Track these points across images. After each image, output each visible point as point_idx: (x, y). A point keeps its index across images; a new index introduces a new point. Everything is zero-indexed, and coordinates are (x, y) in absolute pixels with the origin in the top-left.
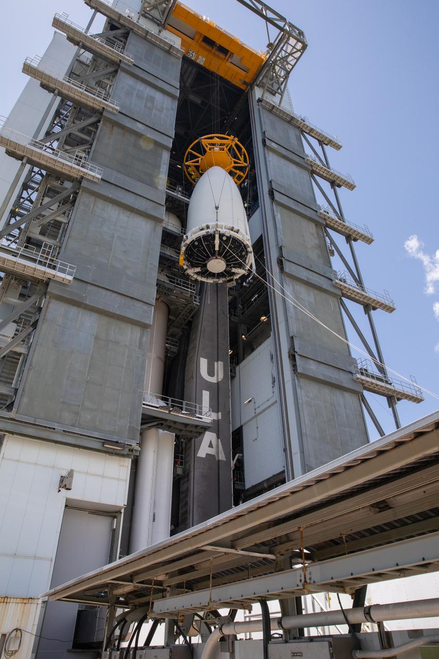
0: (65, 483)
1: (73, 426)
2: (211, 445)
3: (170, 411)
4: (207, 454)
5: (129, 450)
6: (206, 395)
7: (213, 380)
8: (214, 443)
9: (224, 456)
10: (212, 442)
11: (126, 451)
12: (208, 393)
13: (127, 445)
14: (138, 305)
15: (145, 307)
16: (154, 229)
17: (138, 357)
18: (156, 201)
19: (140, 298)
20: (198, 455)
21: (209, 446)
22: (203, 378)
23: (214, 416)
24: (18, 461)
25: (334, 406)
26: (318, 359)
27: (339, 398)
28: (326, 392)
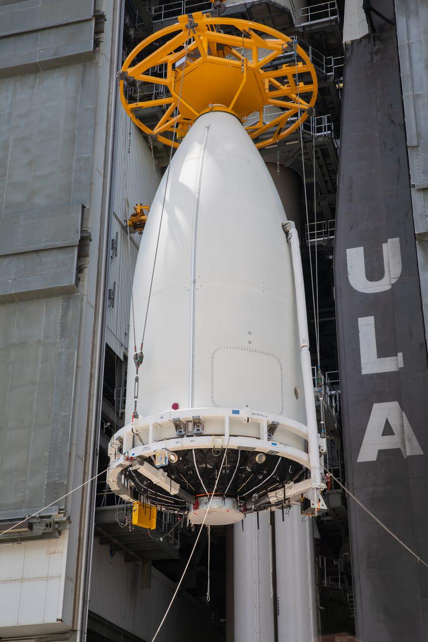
2: (388, 430)
4: (380, 452)
5: (47, 526)
6: (367, 327)
8: (395, 424)
9: (416, 443)
10: (391, 423)
11: (39, 529)
12: (371, 320)
13: (42, 517)
14: (49, 259)
15: (61, 256)
16: (83, 83)
17: (60, 354)
18: (76, 20)
19: (49, 244)
20: (359, 460)
21: (383, 435)
22: (356, 291)
23: (391, 365)
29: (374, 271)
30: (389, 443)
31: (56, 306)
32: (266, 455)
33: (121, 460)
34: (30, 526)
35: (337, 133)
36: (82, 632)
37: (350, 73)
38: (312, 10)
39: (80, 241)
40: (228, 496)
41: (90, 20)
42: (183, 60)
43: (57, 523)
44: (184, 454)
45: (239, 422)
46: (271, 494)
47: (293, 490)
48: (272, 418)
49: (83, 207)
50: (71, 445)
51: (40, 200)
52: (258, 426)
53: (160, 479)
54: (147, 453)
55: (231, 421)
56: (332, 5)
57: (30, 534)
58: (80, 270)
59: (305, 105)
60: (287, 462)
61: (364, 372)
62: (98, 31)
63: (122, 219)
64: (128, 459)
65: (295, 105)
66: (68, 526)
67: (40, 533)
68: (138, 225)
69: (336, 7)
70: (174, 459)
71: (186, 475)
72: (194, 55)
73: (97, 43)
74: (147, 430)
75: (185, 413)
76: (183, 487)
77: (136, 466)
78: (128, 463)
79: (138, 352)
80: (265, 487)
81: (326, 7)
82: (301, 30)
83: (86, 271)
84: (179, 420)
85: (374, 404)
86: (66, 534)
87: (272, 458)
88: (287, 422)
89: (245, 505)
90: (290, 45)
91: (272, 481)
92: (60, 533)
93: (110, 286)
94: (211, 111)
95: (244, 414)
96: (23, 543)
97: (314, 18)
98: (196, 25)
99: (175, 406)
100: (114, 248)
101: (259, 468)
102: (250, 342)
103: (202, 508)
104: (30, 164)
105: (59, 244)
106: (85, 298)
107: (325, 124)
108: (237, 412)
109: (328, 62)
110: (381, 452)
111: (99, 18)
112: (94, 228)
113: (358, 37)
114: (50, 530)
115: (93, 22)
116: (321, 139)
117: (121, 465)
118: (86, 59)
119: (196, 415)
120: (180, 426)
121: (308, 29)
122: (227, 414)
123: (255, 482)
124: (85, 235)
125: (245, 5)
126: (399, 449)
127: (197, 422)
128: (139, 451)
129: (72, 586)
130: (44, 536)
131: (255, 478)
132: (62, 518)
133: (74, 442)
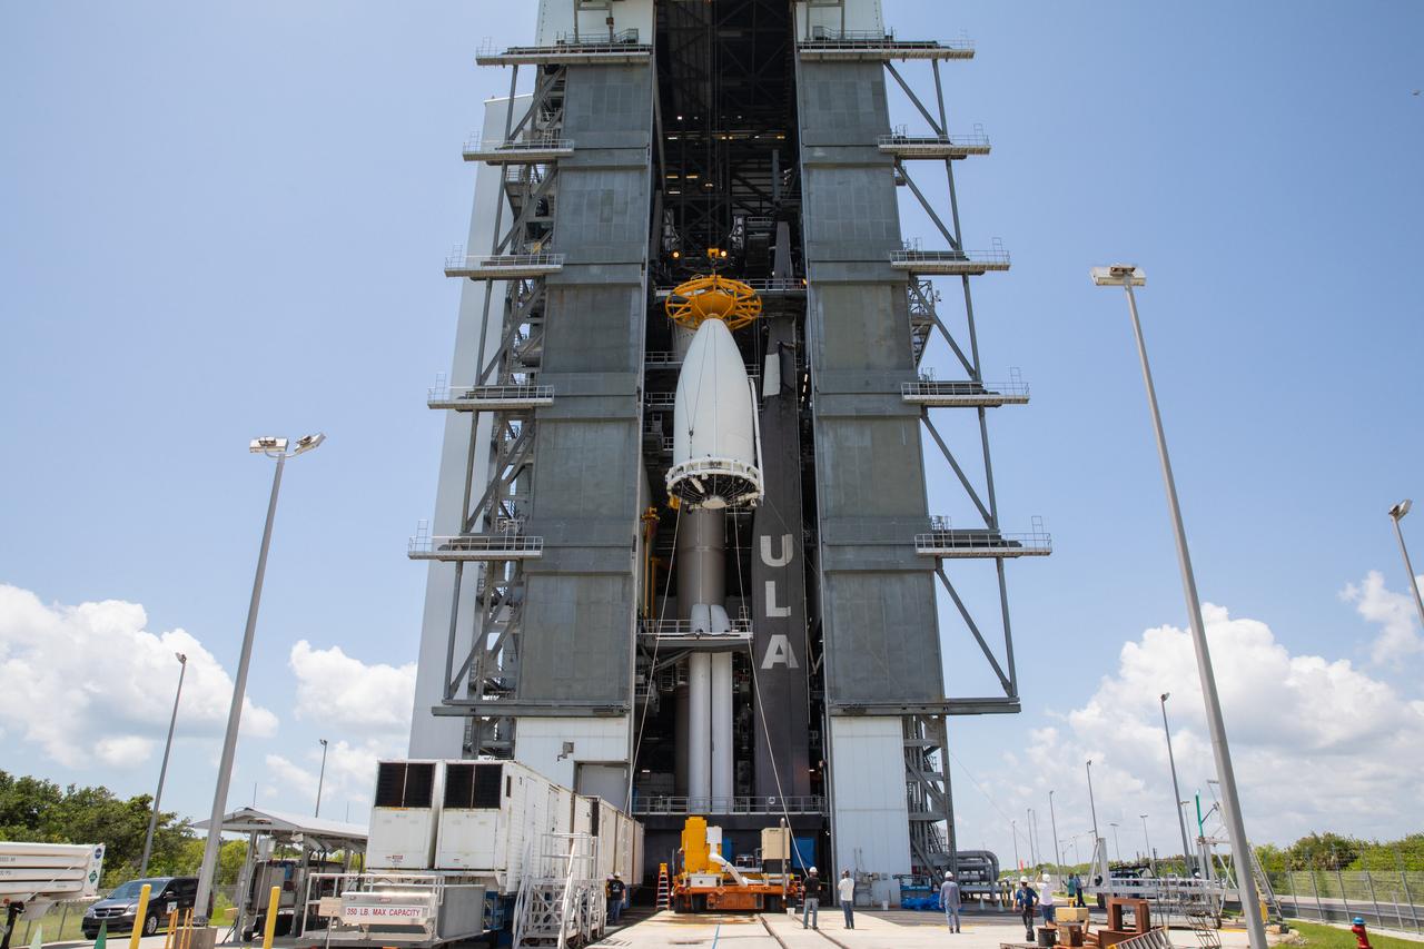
0: (569, 747)
1: (567, 699)
2: (779, 652)
3: (698, 636)
6: (770, 587)
7: (780, 563)
8: (783, 648)
9: (795, 662)
10: (781, 647)
12: (773, 583)
20: (763, 667)
21: (777, 654)
22: (765, 563)
23: (783, 612)
24: (530, 737)
25: (885, 600)
26: (860, 542)
27: (895, 587)
28: (874, 583)
29: (776, 553)
30: (780, 659)
44: (710, 476)
54: (697, 473)
61: (767, 610)
66: (629, 711)
70: (707, 477)
71: (709, 485)
85: (773, 636)
86: (627, 715)
105: (621, 544)
106: (635, 577)
110: (775, 663)
113: (772, 394)
120: (711, 464)
124: (634, 538)
126: (785, 663)
128: (693, 473)
130: (618, 716)
132: (628, 707)
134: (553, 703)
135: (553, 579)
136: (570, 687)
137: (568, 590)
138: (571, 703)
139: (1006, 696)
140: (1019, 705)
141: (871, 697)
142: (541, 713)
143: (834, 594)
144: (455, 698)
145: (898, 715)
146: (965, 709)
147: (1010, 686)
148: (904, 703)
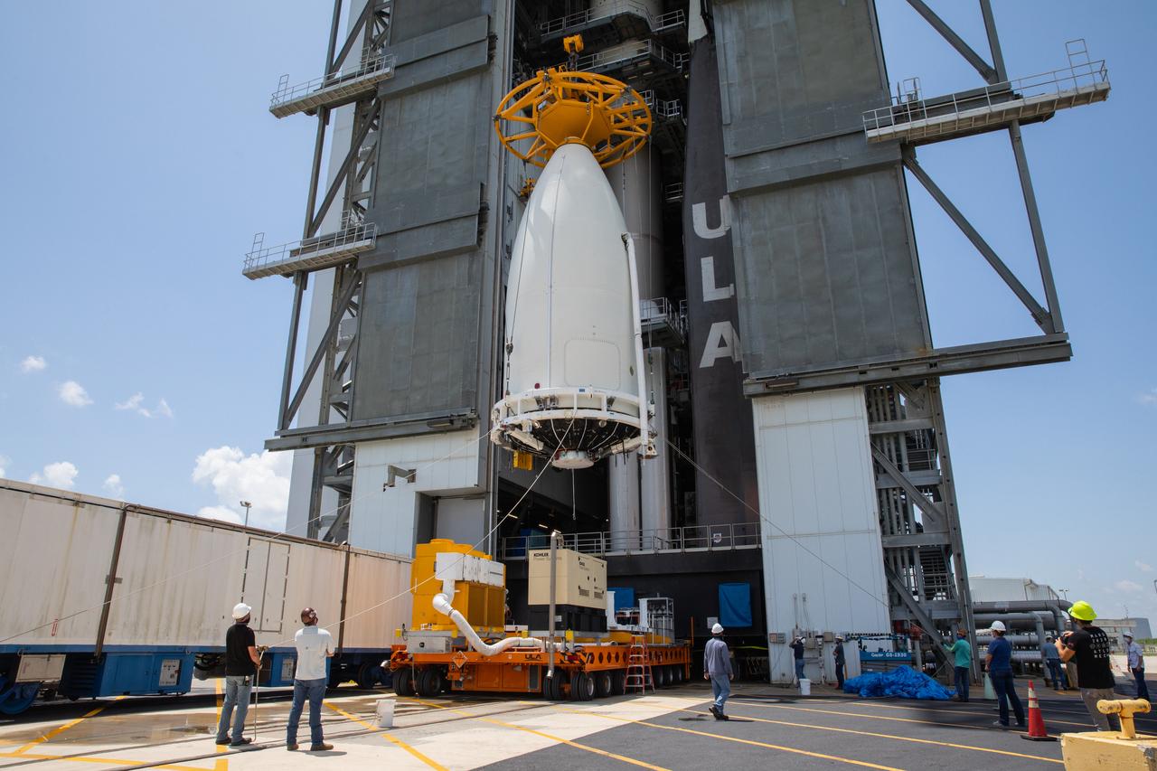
0: (411, 476)
2: (722, 343)
5: (463, 421)
6: (707, 265)
7: (718, 233)
8: (727, 337)
10: (725, 337)
11: (458, 424)
12: (711, 259)
13: (459, 416)
14: (457, 225)
15: (466, 223)
16: (481, 87)
17: (468, 297)
18: (473, 41)
19: (458, 215)
20: (701, 366)
21: (719, 346)
22: (699, 237)
23: (725, 293)
24: (369, 466)
25: (824, 219)
26: (782, 144)
27: (839, 199)
28: (806, 201)
29: (713, 222)
30: (723, 352)
31: (465, 260)
32: (607, 421)
33: (498, 427)
34: (452, 422)
35: (685, 113)
36: (494, 492)
37: (694, 66)
38: (664, 18)
39: (480, 211)
40: (581, 450)
41: (484, 40)
42: (544, 103)
43: (471, 419)
44: (545, 423)
45: (586, 397)
46: (613, 447)
47: (629, 443)
48: (610, 394)
49: (482, 185)
50: (478, 363)
51: (451, 181)
52: (600, 399)
53: (529, 440)
54: (516, 422)
55: (579, 397)
56: (680, 13)
57: (452, 427)
58: (481, 233)
59: (643, 133)
60: (622, 426)
61: (705, 300)
62: (492, 48)
63: (515, 190)
64: (502, 426)
65: (635, 133)
66: (478, 421)
67: (459, 426)
68: (525, 197)
69: (683, 14)
70: (538, 426)
71: (547, 437)
72: (552, 99)
73: (491, 57)
74: (516, 404)
75: (544, 392)
76: (546, 444)
77: (509, 432)
78: (503, 429)
79: (509, 343)
80: (608, 443)
81: (675, 15)
82: (656, 34)
83: (486, 233)
84: (539, 397)
85: (713, 323)
86: (478, 427)
87: (611, 424)
88: (622, 395)
89: (594, 456)
90: (626, 90)
91: (613, 439)
92: (473, 426)
93: (508, 242)
94: (567, 143)
95: (588, 392)
96: (448, 434)
97: (666, 24)
98: (551, 79)
99: (537, 386)
100: (511, 214)
101: (602, 431)
102: (594, 334)
103: (562, 459)
104: (443, 154)
105: (465, 214)
106: (486, 254)
107: (675, 107)
108: (582, 390)
109: (678, 58)
110: (717, 360)
111: (492, 38)
112: (492, 198)
113: (699, 37)
114: (465, 424)
115: (487, 42)
116: (671, 119)
117: (499, 430)
118: (483, 71)
119: (551, 394)
120: (542, 403)
121: (661, 33)
122: (575, 392)
123: (599, 440)
124: (483, 205)
125: (611, 17)
126: (730, 357)
127: (553, 399)
128: (511, 420)
129: (485, 462)
130: (462, 429)
131: (600, 437)
132: (473, 415)
133: (481, 361)
134: (387, 420)
135: (392, 274)
136: (407, 398)
137: (409, 281)
138: (407, 418)
139: (1041, 333)
140: (1069, 345)
141: (809, 362)
142: (377, 434)
143: (747, 224)
144: (290, 428)
145: (854, 385)
146: (968, 363)
147: (1047, 317)
148: (863, 364)
